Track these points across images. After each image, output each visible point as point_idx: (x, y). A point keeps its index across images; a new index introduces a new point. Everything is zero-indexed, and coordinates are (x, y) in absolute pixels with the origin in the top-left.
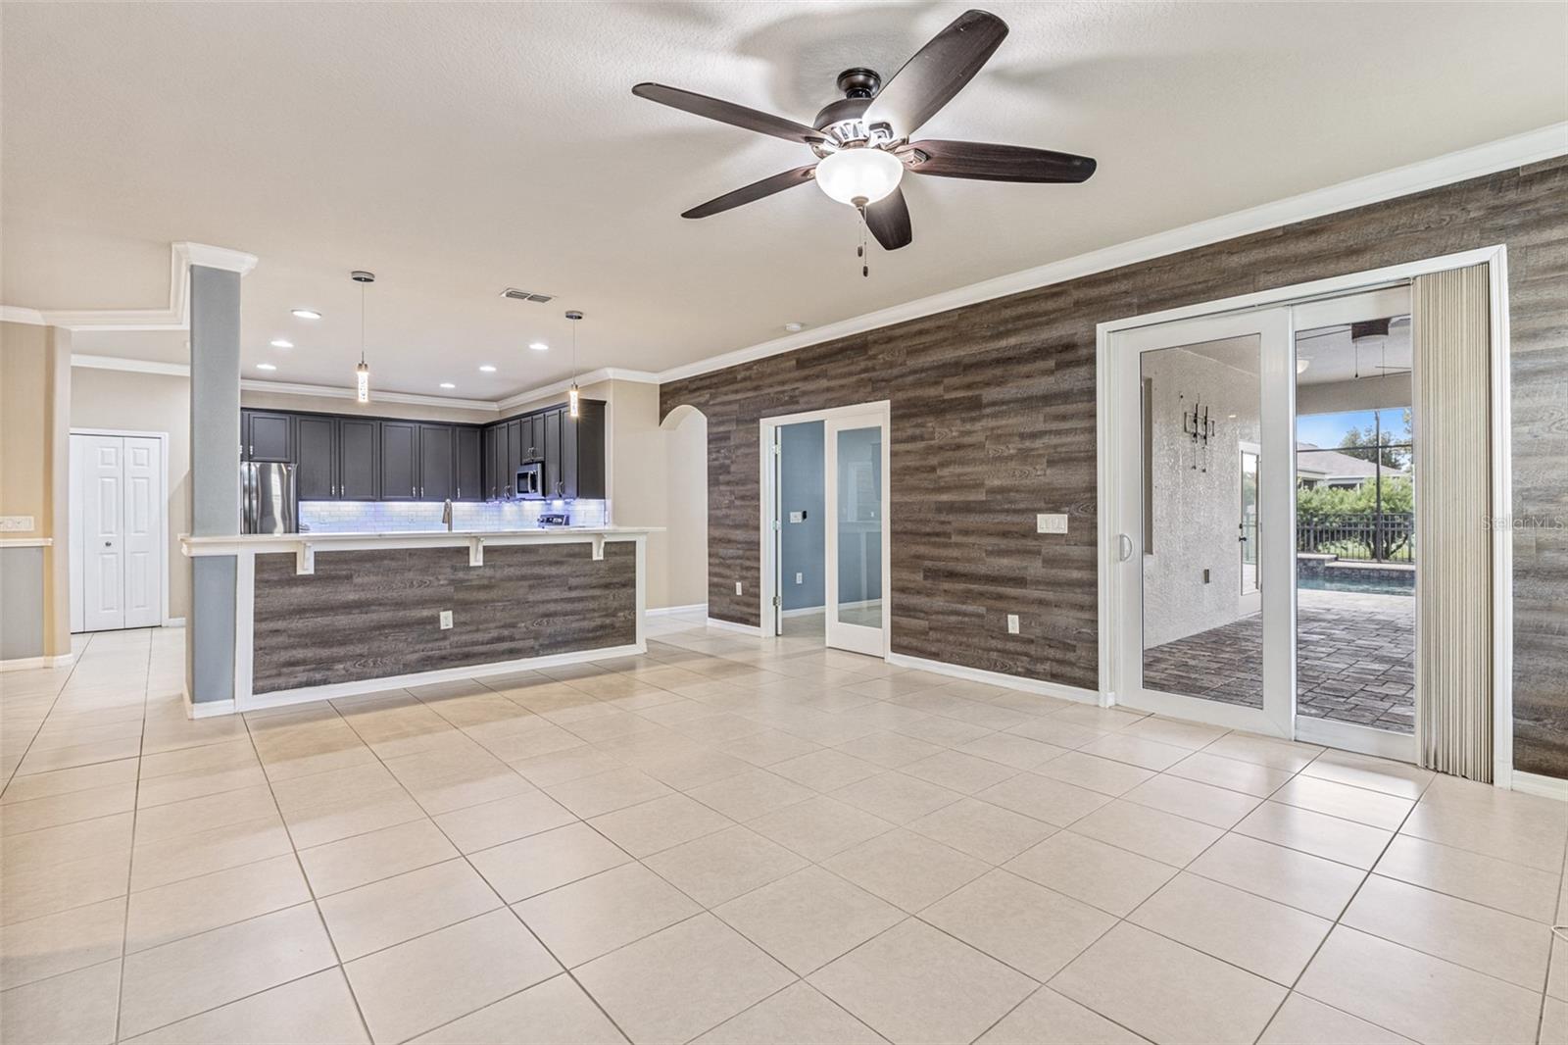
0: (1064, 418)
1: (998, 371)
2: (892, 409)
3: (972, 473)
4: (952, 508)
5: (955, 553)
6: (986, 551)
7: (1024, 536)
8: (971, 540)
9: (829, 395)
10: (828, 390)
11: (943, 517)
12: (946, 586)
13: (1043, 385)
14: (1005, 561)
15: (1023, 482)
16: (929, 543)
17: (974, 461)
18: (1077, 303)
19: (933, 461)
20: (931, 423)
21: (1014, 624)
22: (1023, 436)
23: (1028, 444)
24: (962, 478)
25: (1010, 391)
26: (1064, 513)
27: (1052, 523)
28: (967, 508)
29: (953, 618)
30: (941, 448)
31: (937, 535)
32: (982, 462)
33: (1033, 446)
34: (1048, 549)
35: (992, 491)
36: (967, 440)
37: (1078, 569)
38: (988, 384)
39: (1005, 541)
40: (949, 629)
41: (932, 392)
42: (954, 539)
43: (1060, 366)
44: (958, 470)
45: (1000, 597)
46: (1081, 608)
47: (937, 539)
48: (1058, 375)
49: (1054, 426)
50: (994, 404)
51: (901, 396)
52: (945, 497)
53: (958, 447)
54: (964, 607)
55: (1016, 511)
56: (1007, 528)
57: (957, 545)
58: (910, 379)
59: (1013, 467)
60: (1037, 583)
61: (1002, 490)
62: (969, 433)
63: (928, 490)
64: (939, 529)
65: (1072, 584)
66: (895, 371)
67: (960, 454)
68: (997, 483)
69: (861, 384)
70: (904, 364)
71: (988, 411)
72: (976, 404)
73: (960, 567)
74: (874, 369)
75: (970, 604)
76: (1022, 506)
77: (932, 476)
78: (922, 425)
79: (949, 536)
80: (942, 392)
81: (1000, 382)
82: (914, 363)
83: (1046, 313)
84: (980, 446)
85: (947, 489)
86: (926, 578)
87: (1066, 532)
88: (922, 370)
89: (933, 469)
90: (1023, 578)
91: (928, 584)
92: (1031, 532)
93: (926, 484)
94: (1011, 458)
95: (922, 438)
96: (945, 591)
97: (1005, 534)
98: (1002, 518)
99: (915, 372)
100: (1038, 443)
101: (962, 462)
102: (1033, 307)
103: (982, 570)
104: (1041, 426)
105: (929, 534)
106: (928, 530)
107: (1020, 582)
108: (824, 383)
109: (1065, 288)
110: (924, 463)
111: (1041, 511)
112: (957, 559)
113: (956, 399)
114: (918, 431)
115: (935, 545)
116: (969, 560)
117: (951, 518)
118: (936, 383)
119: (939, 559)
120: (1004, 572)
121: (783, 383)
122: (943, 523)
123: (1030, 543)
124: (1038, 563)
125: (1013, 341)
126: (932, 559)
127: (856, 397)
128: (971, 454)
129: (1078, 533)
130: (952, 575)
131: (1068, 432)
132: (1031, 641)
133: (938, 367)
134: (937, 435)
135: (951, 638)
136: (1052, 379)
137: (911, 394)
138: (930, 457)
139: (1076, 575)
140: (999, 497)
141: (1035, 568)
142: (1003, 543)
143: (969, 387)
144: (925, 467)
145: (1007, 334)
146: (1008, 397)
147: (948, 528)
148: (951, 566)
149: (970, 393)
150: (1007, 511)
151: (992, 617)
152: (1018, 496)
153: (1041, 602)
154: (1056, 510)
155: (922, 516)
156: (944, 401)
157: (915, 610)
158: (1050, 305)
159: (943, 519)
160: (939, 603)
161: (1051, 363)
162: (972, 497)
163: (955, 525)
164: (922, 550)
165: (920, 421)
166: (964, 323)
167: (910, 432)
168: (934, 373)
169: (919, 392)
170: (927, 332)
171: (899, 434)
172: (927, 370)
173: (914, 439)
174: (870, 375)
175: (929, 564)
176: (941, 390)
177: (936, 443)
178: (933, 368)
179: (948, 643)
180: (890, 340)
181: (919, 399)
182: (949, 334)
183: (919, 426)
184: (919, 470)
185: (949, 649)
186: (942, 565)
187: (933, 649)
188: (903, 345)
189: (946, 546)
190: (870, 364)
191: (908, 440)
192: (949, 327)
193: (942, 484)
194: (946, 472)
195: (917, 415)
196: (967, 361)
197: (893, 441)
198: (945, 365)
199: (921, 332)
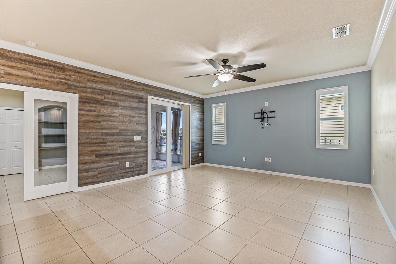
0: (140, 114)
1: (124, 98)
2: (79, 98)
3: (115, 125)
4: (107, 134)
5: (109, 148)
6: (119, 146)
7: (130, 142)
8: (114, 144)
9: (35, 82)
10: (34, 79)
11: (103, 137)
12: (105, 158)
13: (135, 105)
14: (125, 149)
15: (130, 128)
16: (98, 146)
17: (115, 121)
18: (143, 89)
19: (100, 119)
20: (99, 107)
21: (128, 165)
22: (130, 116)
23: (131, 119)
24: (111, 126)
25: (127, 104)
26: (140, 136)
27: (137, 138)
28: (113, 135)
29: (108, 168)
30: (103, 116)
31: (101, 143)
32: (118, 122)
33: (133, 119)
34: (137, 144)
35: (121, 130)
36: (113, 115)
37: (143, 148)
38: (120, 100)
39: (125, 143)
40: (106, 172)
41: (99, 97)
42: (108, 144)
43: (139, 102)
44: (110, 123)
45: (124, 158)
46: (144, 157)
47: (101, 144)
48: (139, 103)
49: (137, 115)
50: (122, 106)
51: (84, 94)
52: (105, 131)
53: (110, 116)
54: (112, 164)
55: (128, 135)
56: (126, 140)
57: (109, 146)
58: (90, 90)
59: (128, 124)
60: (134, 153)
61: (124, 130)
62: (114, 113)
63: (97, 129)
64: (102, 141)
65: (142, 152)
66: (81, 85)
67: (111, 118)
68: (123, 128)
69: (59, 84)
70: (85, 84)
71: (120, 108)
72: (116, 105)
73: (110, 152)
74: (69, 80)
75: (114, 162)
76: (130, 134)
77: (99, 124)
78: (95, 107)
79: (106, 143)
80: (104, 98)
81: (124, 101)
82: (90, 85)
83: (136, 88)
84: (118, 117)
85: (106, 129)
86: (96, 157)
87: (141, 140)
88: (95, 89)
89: (100, 122)
90: (130, 152)
91: (97, 159)
92: (132, 141)
93: (97, 127)
94: (127, 121)
95: (95, 111)
96: (104, 160)
97: (125, 142)
98: (124, 137)
99: (91, 88)
100: (134, 119)
101: (111, 121)
102: (133, 85)
103: (118, 152)
104: (135, 115)
105: (98, 143)
106: (97, 141)
107: (129, 153)
108: (31, 75)
109: (141, 84)
110: (96, 119)
111: (134, 135)
112: (109, 150)
113: (109, 102)
114: (93, 109)
115: (100, 146)
116: (114, 150)
117: (107, 137)
118: (101, 95)
119: (102, 150)
120: (125, 152)
122: (104, 139)
123: (132, 143)
124: (134, 148)
125: (127, 91)
126: (99, 151)
127: (57, 88)
128: (114, 119)
129: (143, 140)
130: (107, 155)
131: (141, 117)
132: (132, 168)
134: (101, 111)
135: (107, 174)
136: (137, 104)
137: (89, 95)
138: (98, 118)
139: (143, 150)
140: (123, 132)
141: (133, 149)
142: (124, 144)
143: (114, 99)
144: (96, 121)
145: (126, 89)
146: (126, 105)
147: (106, 141)
148: (107, 152)
149: (114, 101)
150: (126, 135)
151: (121, 164)
152: (129, 132)
153: (135, 157)
154: (139, 135)
155: (95, 137)
156: (104, 101)
157: (91, 169)
158: (137, 86)
159: (104, 138)
160: (102, 164)
161: (137, 100)
162: (115, 131)
163: (109, 140)
164: (94, 148)
165: (94, 105)
166: (112, 80)
167: (89, 108)
168: (100, 91)
169: (93, 96)
170: (97, 77)
171: (83, 108)
172: (97, 89)
173: (90, 111)
174: (66, 82)
175: (98, 153)
176: (103, 97)
177: (101, 113)
178: (100, 90)
179: (106, 176)
180: (79, 72)
181: (93, 98)
182: (107, 81)
183: (92, 107)
184: (92, 121)
185: (106, 177)
186: (103, 152)
187: (100, 180)
188: (86, 77)
189: (105, 146)
190: (66, 77)
191: (88, 111)
192: (106, 79)
193: (104, 127)
194: (105, 123)
195: (92, 103)
196: (113, 92)
197: (80, 110)
198: (105, 90)
199: (95, 76)
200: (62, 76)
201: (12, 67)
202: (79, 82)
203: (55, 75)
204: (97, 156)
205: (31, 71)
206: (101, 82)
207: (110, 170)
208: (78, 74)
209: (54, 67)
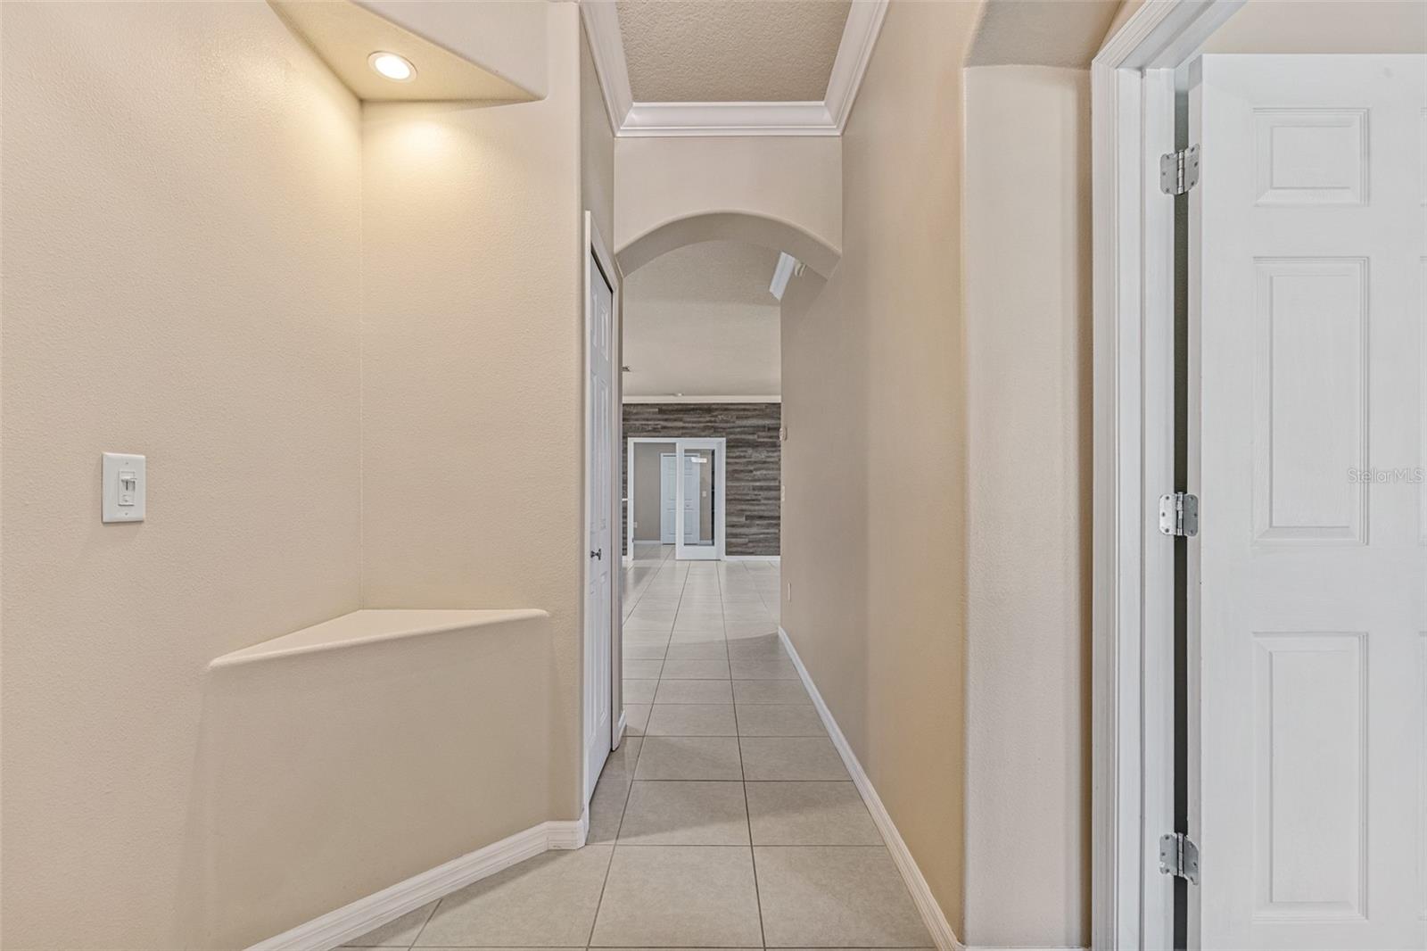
2: (727, 442)
3: (771, 473)
4: (761, 488)
5: (763, 508)
8: (770, 502)
9: (684, 431)
10: (683, 428)
11: (756, 493)
12: (758, 522)
16: (749, 504)
17: (773, 469)
19: (752, 468)
20: (750, 451)
24: (766, 475)
28: (768, 488)
29: (762, 536)
30: (755, 462)
31: (754, 500)
36: (768, 460)
40: (759, 541)
41: (751, 437)
42: (762, 502)
44: (764, 472)
47: (753, 502)
51: (732, 437)
52: (758, 484)
53: (765, 462)
54: (767, 530)
57: (764, 504)
58: (739, 430)
62: (771, 457)
63: (748, 480)
64: (754, 497)
66: (728, 425)
67: (766, 465)
69: (706, 428)
70: (734, 422)
73: (766, 514)
74: (715, 422)
77: (750, 474)
78: (746, 451)
79: (759, 500)
82: (739, 423)
84: (776, 463)
85: (759, 480)
86: (746, 519)
88: (744, 427)
89: (751, 471)
91: (748, 522)
93: (746, 478)
95: (744, 457)
96: (756, 524)
99: (740, 427)
101: (767, 469)
105: (750, 500)
106: (748, 498)
108: (680, 424)
110: (746, 468)
112: (764, 511)
113: (763, 442)
114: (742, 454)
115: (752, 505)
116: (770, 510)
117: (761, 493)
118: (753, 434)
119: (755, 511)
121: (647, 420)
122: (756, 495)
126: (750, 511)
127: (703, 434)
128: (771, 466)
130: (761, 517)
133: (754, 427)
134: (754, 456)
135: (761, 545)
137: (738, 436)
138: (749, 465)
143: (771, 437)
144: (747, 470)
147: (759, 497)
148: (761, 513)
149: (771, 440)
155: (745, 492)
156: (758, 442)
157: (740, 534)
160: (754, 530)
162: (772, 484)
163: (763, 495)
164: (744, 507)
165: (744, 449)
166: (768, 410)
167: (738, 454)
168: (751, 429)
169: (743, 436)
170: (748, 410)
171: (731, 455)
172: (748, 427)
173: (740, 457)
174: (713, 424)
175: (748, 513)
176: (756, 437)
177: (752, 460)
178: (752, 427)
179: (759, 547)
180: (726, 410)
181: (744, 439)
182: (761, 413)
183: (742, 451)
184: (742, 471)
185: (760, 549)
186: (756, 513)
187: (751, 551)
188: (734, 413)
189: (758, 505)
190: (713, 419)
191: (736, 458)
192: (760, 410)
193: (756, 477)
194: (758, 473)
195: (741, 447)
196: (771, 426)
197: (727, 457)
198: (758, 426)
199: (744, 410)
200: (708, 419)
201: (666, 420)
202: (727, 422)
203: (701, 419)
204: (748, 518)
205: (681, 420)
206: (753, 417)
207: (766, 540)
208: (726, 412)
209: (700, 409)
